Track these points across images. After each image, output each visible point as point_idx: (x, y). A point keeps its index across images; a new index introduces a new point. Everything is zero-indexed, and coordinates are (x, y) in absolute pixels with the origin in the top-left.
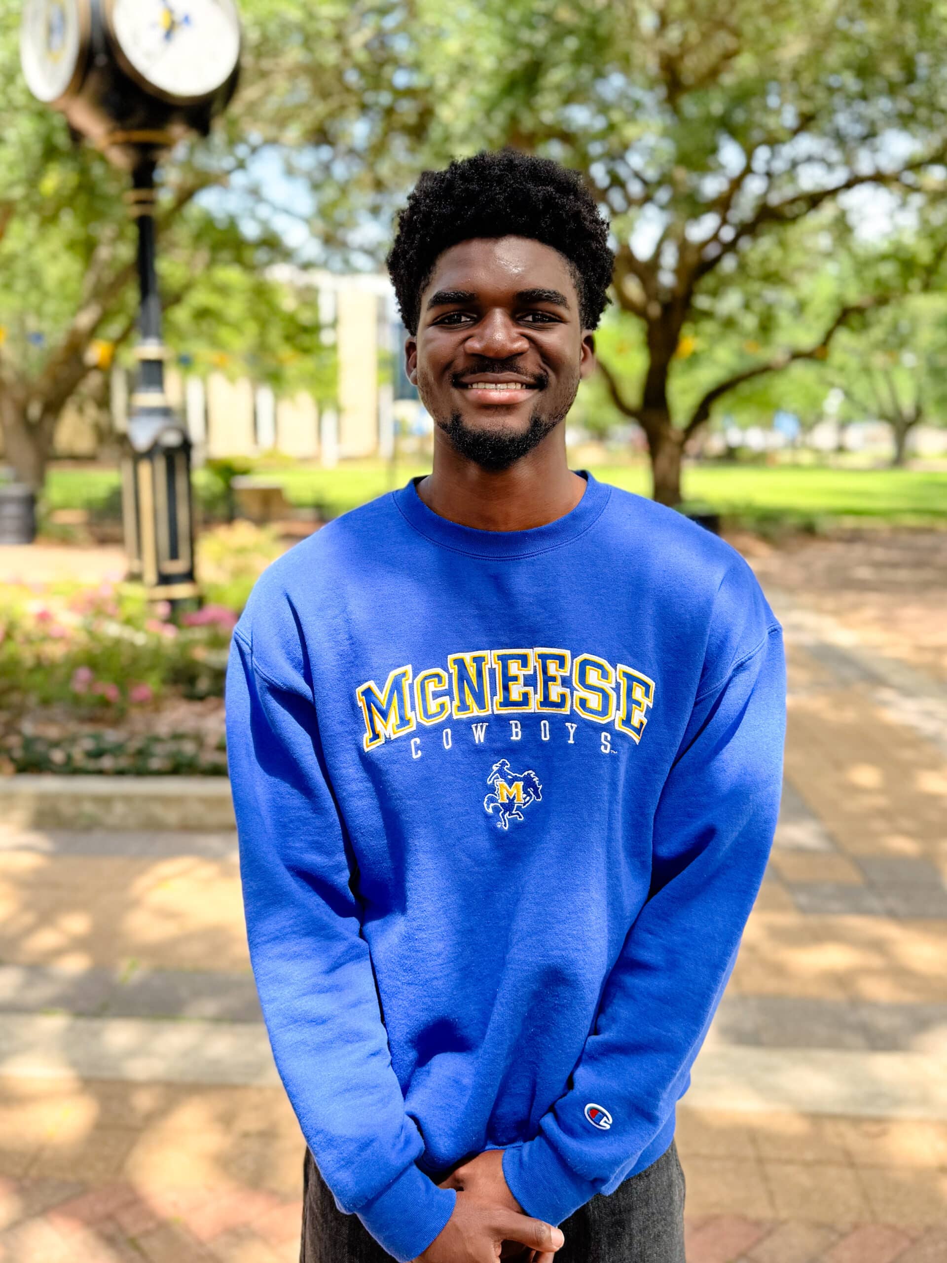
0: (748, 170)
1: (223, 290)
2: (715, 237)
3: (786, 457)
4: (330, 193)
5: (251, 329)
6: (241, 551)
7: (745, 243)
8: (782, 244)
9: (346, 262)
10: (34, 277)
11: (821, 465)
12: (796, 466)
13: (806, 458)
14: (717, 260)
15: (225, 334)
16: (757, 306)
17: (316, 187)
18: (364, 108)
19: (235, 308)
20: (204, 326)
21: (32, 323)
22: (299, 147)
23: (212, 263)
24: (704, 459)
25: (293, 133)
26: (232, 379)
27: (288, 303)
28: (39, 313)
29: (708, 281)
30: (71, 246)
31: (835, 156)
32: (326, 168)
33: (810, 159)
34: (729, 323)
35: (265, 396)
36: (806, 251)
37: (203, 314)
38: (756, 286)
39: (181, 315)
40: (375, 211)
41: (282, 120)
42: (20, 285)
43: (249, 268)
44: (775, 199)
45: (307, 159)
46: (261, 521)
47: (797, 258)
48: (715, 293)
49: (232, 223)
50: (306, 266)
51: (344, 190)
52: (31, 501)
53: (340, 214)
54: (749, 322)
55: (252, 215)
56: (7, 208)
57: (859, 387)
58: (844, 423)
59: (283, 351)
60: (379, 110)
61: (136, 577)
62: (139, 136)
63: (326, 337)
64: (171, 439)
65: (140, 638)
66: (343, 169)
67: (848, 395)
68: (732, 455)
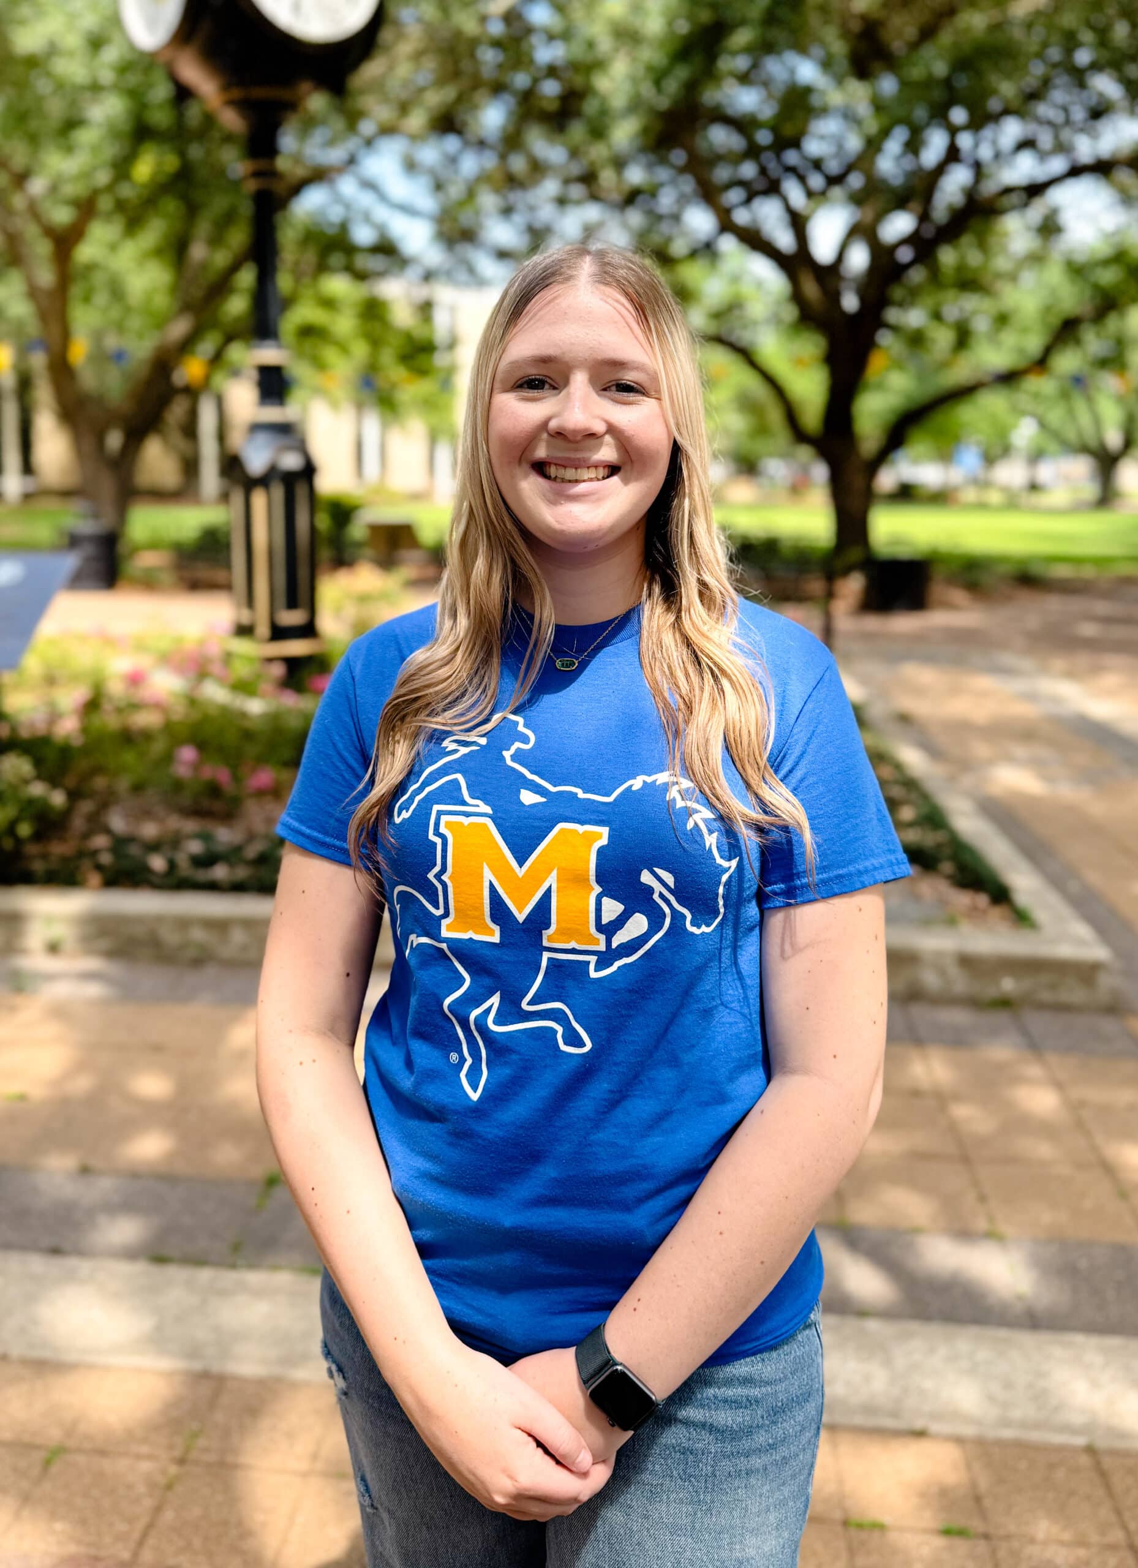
0: (952, 156)
1: (329, 303)
2: (912, 238)
3: (968, 495)
4: (455, 191)
5: (360, 350)
9: (474, 269)
10: (117, 292)
11: (1012, 503)
12: (983, 506)
13: (994, 497)
14: (906, 268)
15: (330, 354)
17: (438, 187)
18: (498, 88)
19: (344, 324)
20: (308, 344)
21: (112, 342)
22: (422, 137)
23: (320, 270)
25: (417, 120)
26: (334, 405)
27: (403, 318)
28: (120, 328)
29: (899, 291)
30: (158, 252)
32: (450, 162)
33: (1024, 145)
35: (372, 423)
37: (308, 332)
40: (507, 211)
41: (405, 105)
42: (101, 298)
43: (361, 276)
49: (344, 227)
50: (428, 276)
51: (471, 189)
52: (110, 540)
55: (367, 218)
56: (86, 209)
57: (1055, 416)
58: (1036, 457)
59: (395, 372)
60: (514, 93)
61: (244, 631)
62: (260, 93)
63: (440, 360)
64: (291, 461)
65: (255, 707)
66: (470, 164)
67: (1043, 425)
68: (905, 494)
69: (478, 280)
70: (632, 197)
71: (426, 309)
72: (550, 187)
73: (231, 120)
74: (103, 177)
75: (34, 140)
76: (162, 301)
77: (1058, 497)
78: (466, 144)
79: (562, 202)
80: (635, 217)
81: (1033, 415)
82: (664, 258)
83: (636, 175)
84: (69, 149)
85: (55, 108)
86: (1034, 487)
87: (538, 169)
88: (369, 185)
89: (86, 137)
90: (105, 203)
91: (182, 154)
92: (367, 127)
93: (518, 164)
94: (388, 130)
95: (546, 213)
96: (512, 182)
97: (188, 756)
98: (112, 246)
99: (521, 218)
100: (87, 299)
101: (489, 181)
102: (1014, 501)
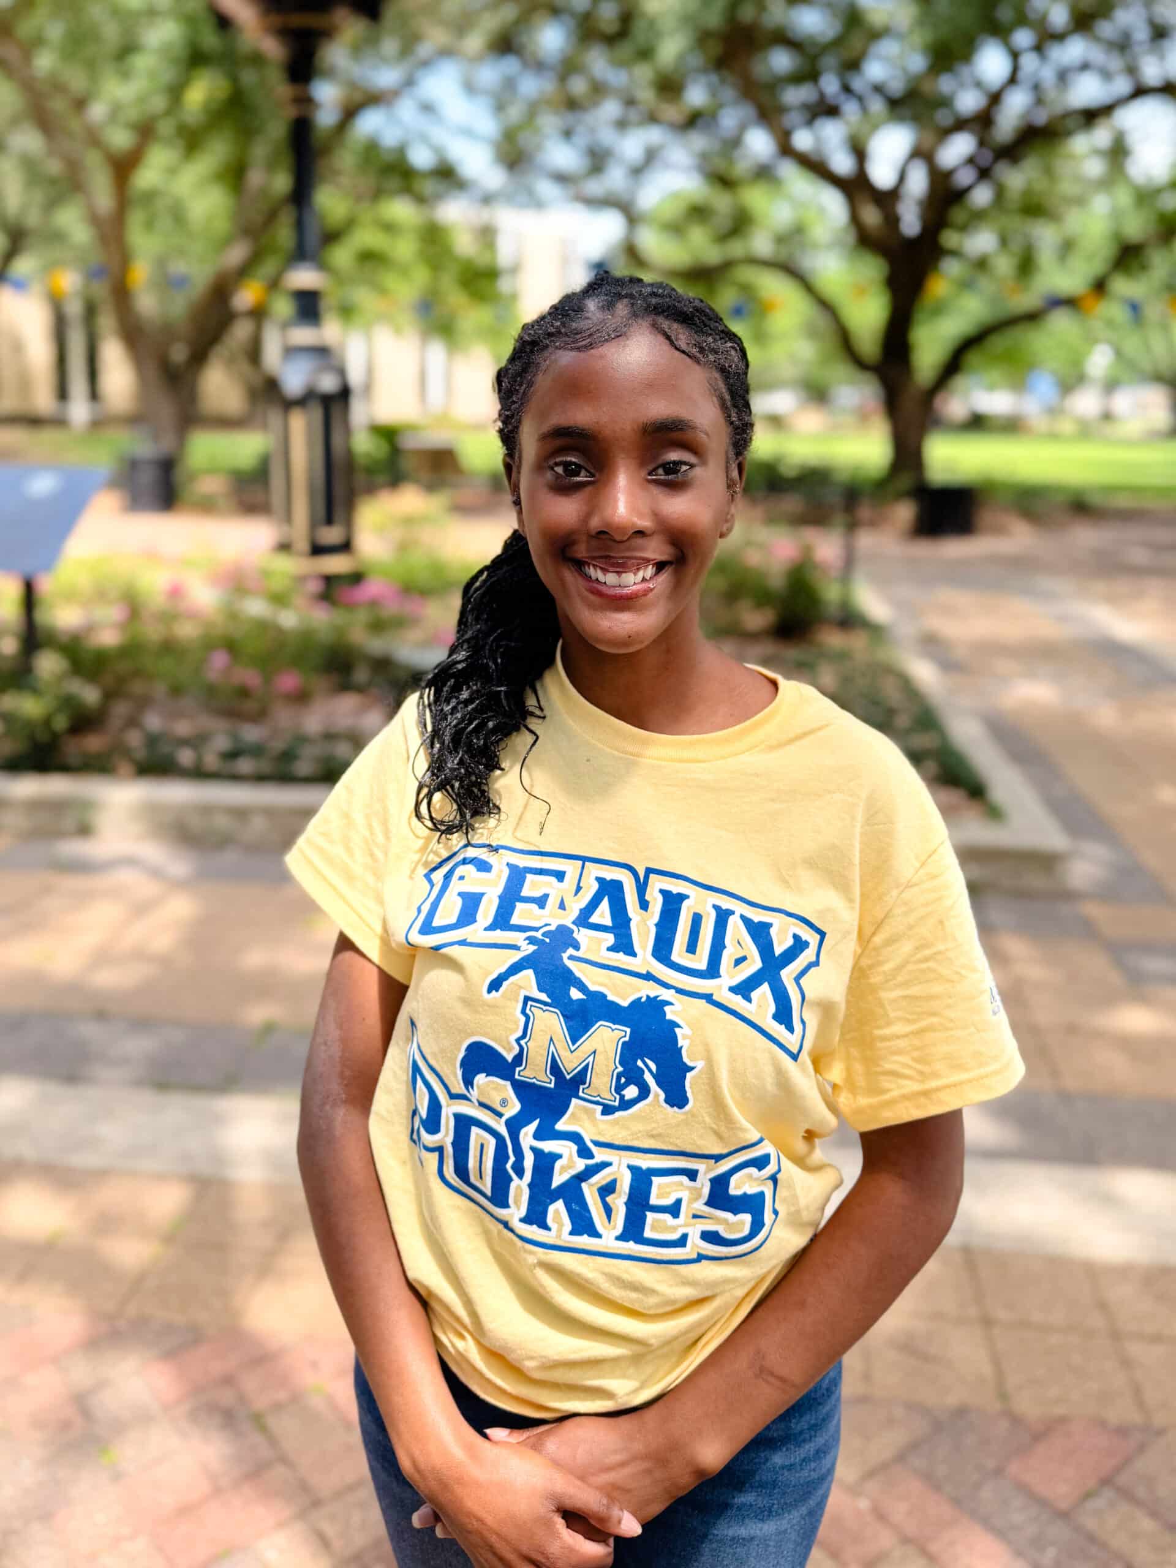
0: (1012, 80)
1: (389, 228)
2: (970, 160)
3: (1041, 425)
4: (515, 113)
5: (421, 276)
6: (409, 521)
7: (1003, 171)
8: (1049, 172)
9: (530, 192)
10: (178, 215)
11: (1083, 433)
12: (1053, 436)
13: (1066, 426)
14: (968, 189)
15: (391, 281)
16: (1016, 246)
17: (499, 108)
18: (555, 11)
19: (405, 249)
20: (369, 271)
21: (175, 267)
22: (478, 59)
23: (378, 194)
25: (475, 42)
26: (398, 331)
27: (464, 244)
29: (958, 215)
30: (218, 177)
31: (1115, 63)
32: (510, 83)
33: (1085, 67)
34: (982, 265)
35: (436, 352)
36: (1078, 179)
37: (370, 258)
38: (1015, 223)
39: (342, 256)
40: (567, 134)
41: (462, 26)
42: (164, 224)
43: (420, 200)
44: (1041, 118)
45: (490, 74)
46: (431, 487)
47: (1066, 187)
48: (963, 228)
49: (400, 152)
50: (487, 199)
51: (532, 111)
52: (168, 465)
53: (525, 139)
54: (1004, 265)
55: (424, 138)
56: (145, 132)
57: (1132, 344)
58: (1111, 386)
59: (455, 298)
60: (573, 14)
61: (284, 547)
62: (299, 20)
63: (504, 285)
64: (328, 383)
65: (289, 619)
66: (531, 86)
67: (1119, 353)
68: (977, 423)
69: (538, 204)
70: (693, 121)
71: (487, 234)
72: (610, 109)
73: (272, 48)
74: (159, 103)
75: (92, 67)
76: (222, 225)
77: (1131, 427)
78: (526, 65)
79: (622, 125)
80: (698, 141)
81: (1110, 342)
82: (724, 181)
83: (696, 95)
84: (126, 75)
85: (111, 32)
86: (1107, 416)
87: (599, 90)
88: (428, 108)
89: (143, 62)
90: (166, 128)
91: (234, 79)
92: (424, 49)
93: (578, 86)
94: (446, 52)
95: (607, 136)
96: (572, 105)
97: (219, 660)
98: (172, 171)
99: (581, 139)
100: (149, 225)
101: (548, 102)
102: (1085, 431)
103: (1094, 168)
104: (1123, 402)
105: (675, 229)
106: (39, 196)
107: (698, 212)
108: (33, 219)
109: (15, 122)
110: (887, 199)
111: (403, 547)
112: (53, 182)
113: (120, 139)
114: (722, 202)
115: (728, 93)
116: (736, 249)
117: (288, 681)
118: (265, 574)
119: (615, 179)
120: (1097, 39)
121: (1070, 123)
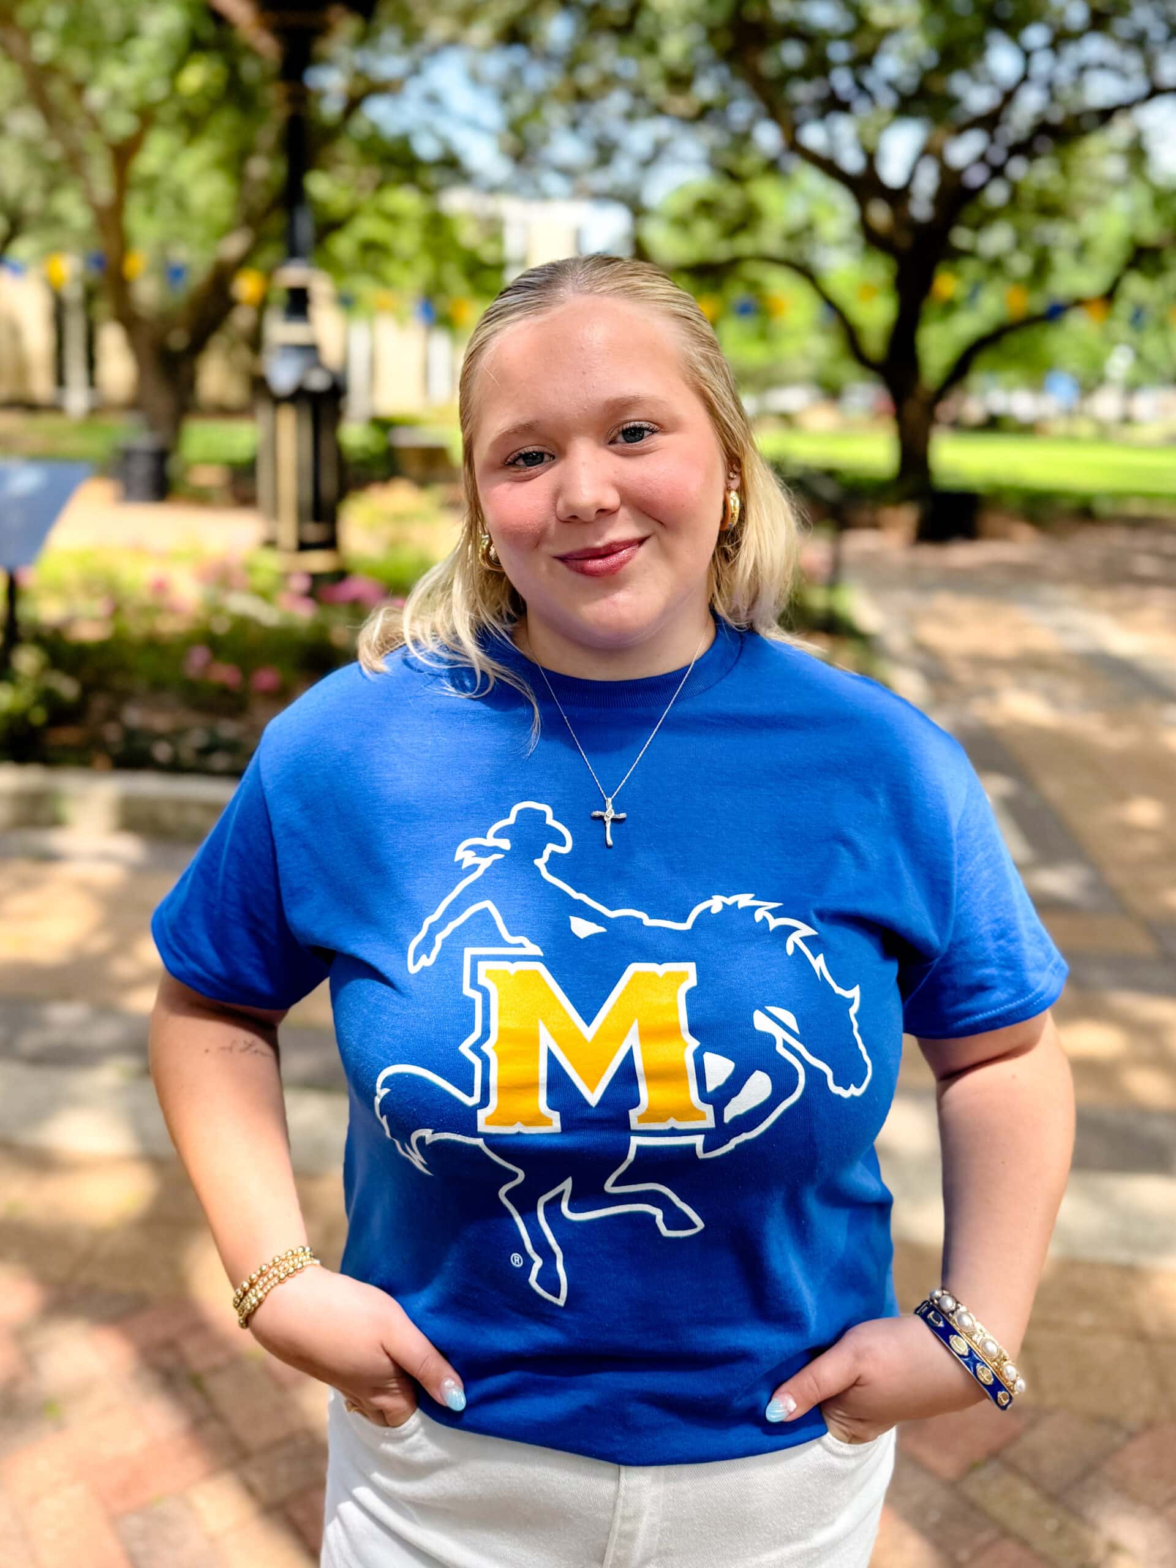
0: (1025, 78)
1: (392, 218)
2: (982, 158)
3: (1060, 427)
4: (520, 104)
5: (424, 268)
6: (399, 518)
7: (1017, 168)
8: (1064, 170)
9: (536, 185)
10: (180, 202)
12: (1071, 439)
13: (1085, 429)
14: (982, 188)
15: (394, 272)
16: (1031, 244)
17: (505, 97)
19: (407, 240)
20: (371, 261)
22: (487, 49)
23: (380, 186)
24: (959, 426)
25: (481, 32)
26: (402, 323)
27: (468, 235)
29: (971, 213)
31: (1133, 62)
32: (516, 73)
33: (1102, 66)
34: (996, 265)
37: (371, 248)
38: (1029, 220)
39: (343, 245)
40: (574, 125)
41: (468, 16)
42: (165, 209)
43: (425, 190)
44: (1057, 116)
45: (496, 64)
46: (423, 483)
47: (1082, 187)
48: (978, 226)
49: (405, 141)
50: (492, 190)
51: (538, 103)
52: (162, 456)
53: (532, 129)
54: (1021, 264)
55: (430, 129)
56: (146, 118)
57: (1152, 346)
58: (1132, 388)
60: (581, 5)
61: (270, 544)
64: (317, 381)
65: (270, 616)
66: (538, 77)
67: (1139, 356)
68: (993, 424)
69: (544, 196)
70: (704, 114)
71: (494, 227)
72: (618, 101)
74: (160, 86)
75: (95, 51)
76: (224, 213)
77: (1151, 430)
78: (533, 55)
79: (630, 116)
80: (708, 136)
81: (1130, 345)
82: (733, 176)
83: (706, 89)
84: (125, 61)
85: (112, 18)
86: (1127, 420)
87: (609, 81)
88: (433, 99)
89: (142, 48)
91: (231, 67)
92: (431, 38)
93: (587, 77)
94: (452, 42)
95: (615, 128)
96: (581, 96)
97: (198, 657)
98: (172, 157)
99: (589, 130)
100: (150, 210)
101: (556, 95)
102: (1103, 434)
103: (1114, 167)
104: (1145, 404)
105: (682, 223)
106: (38, 179)
107: (706, 207)
108: (33, 203)
109: (16, 104)
110: (898, 197)
111: (394, 544)
112: (53, 165)
113: (121, 125)
114: (732, 197)
115: (740, 87)
116: (745, 245)
117: (266, 678)
118: (250, 569)
119: (623, 171)
120: (1116, 38)
121: (1085, 123)
